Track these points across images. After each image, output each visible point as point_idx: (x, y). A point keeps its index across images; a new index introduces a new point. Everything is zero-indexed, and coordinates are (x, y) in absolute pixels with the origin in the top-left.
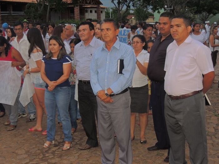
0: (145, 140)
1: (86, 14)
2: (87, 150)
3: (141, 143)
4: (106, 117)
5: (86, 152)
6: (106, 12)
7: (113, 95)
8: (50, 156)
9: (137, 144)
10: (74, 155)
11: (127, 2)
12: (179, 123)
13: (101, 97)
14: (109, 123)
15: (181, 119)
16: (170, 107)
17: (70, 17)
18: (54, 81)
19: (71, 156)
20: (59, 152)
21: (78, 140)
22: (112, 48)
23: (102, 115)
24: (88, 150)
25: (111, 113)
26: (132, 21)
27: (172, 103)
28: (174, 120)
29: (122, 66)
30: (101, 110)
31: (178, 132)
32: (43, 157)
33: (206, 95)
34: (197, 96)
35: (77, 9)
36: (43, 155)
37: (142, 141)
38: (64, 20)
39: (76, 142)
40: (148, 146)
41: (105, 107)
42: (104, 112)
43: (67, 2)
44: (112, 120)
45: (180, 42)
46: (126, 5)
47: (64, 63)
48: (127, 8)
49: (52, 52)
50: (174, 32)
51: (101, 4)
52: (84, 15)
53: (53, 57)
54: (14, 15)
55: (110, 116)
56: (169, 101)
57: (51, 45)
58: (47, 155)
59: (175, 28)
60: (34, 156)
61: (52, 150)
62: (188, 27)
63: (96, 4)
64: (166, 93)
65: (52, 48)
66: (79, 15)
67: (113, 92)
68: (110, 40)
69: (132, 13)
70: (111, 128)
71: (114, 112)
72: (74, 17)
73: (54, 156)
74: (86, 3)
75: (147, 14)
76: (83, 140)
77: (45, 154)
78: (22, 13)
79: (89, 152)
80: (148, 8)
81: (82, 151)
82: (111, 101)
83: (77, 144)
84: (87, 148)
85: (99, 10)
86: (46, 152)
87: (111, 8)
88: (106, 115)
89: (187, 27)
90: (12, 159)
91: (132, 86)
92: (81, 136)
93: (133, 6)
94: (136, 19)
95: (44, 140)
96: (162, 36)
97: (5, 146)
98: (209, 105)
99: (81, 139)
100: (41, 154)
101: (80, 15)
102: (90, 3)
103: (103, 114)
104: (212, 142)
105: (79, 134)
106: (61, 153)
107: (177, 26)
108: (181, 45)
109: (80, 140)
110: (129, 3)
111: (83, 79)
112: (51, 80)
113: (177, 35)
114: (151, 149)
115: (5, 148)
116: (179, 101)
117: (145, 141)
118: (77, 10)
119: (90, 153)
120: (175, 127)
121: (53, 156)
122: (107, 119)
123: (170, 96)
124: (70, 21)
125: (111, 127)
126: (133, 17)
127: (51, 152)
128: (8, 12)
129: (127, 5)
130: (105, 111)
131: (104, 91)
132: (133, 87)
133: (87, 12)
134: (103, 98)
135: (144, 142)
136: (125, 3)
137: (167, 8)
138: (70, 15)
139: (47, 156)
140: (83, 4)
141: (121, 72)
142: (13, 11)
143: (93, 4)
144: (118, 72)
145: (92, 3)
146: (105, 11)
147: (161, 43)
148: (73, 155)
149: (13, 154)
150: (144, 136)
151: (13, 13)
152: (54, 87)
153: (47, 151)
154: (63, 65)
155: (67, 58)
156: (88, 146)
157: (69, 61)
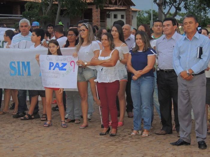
1: (108, 20)
6: (137, 18)
11: (176, 2)
13: (183, 76)
14: (187, 99)
18: (140, 71)
22: (193, 38)
25: (190, 90)
29: (201, 53)
35: (97, 11)
43: (85, 1)
44: (191, 96)
46: (175, 7)
47: (148, 55)
48: (176, 11)
49: (139, 45)
51: (133, 4)
52: (104, 22)
53: (139, 50)
55: (189, 93)
57: (137, 39)
63: (124, 5)
65: (139, 42)
67: (193, 72)
68: (192, 32)
71: (193, 89)
74: (111, 3)
75: (204, 20)
80: (207, 12)
85: (129, 15)
87: (146, 12)
88: (186, 93)
93: (186, 7)
102: (116, 4)
110: (179, 4)
112: (137, 70)
118: (96, 14)
122: (187, 96)
129: (177, 6)
133: (109, 16)
134: (185, 77)
136: (173, 5)
140: (106, 5)
141: (200, 57)
143: (121, 5)
144: (198, 57)
145: (119, 2)
146: (137, 15)
152: (139, 76)
154: (148, 57)
155: (151, 50)
156: (164, 132)
157: (153, 54)
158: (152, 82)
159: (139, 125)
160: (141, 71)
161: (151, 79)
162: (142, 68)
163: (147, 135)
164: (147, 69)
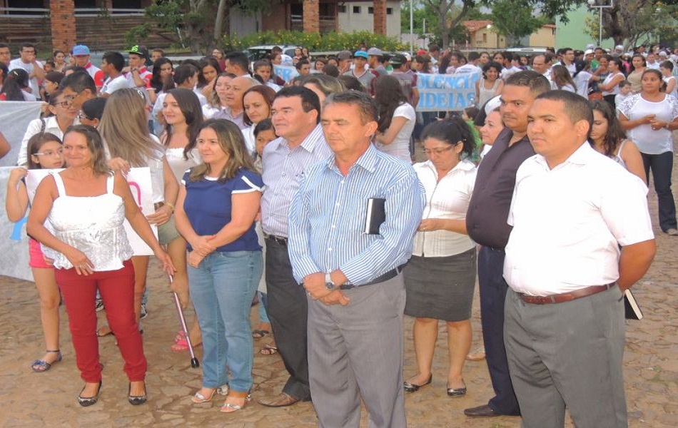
0: (463, 387)
1: (341, 17)
2: (284, 407)
3: (450, 394)
4: (328, 337)
5: (281, 413)
6: (402, 11)
7: (351, 287)
8: (173, 419)
9: (438, 396)
10: (246, 420)
12: (545, 363)
13: (313, 290)
14: (338, 353)
15: (549, 354)
16: (518, 319)
17: (289, 23)
18: (208, 237)
19: (236, 423)
20: (201, 410)
21: (264, 379)
23: (319, 333)
24: (288, 408)
26: (485, 35)
27: (525, 311)
28: (530, 354)
29: (379, 217)
30: (317, 321)
31: (542, 383)
32: (155, 423)
33: (628, 292)
34: (599, 297)
36: (154, 416)
37: (452, 391)
38: (269, 33)
39: (258, 384)
40: (469, 403)
41: (329, 314)
42: (323, 327)
44: (348, 346)
45: (554, 159)
47: (234, 192)
50: (536, 133)
52: (333, 19)
53: (208, 176)
54: (118, 19)
55: (341, 336)
56: (518, 306)
58: (165, 417)
59: (539, 123)
60: (126, 419)
61: (182, 402)
62: (578, 123)
64: (508, 286)
66: (317, 18)
67: (348, 281)
69: (485, 14)
70: (347, 364)
71: (352, 328)
72: (302, 23)
73: (186, 421)
76: (277, 380)
77: (161, 414)
78: (141, 12)
79: (289, 413)
81: (269, 411)
82: (343, 302)
83: (258, 389)
84: (284, 402)
86: (165, 407)
88: (330, 334)
89: (574, 123)
90: (64, 425)
91: (423, 255)
92: (273, 369)
94: (498, 31)
95: (163, 374)
96: (514, 132)
97: (46, 388)
98: (636, 318)
99: (274, 375)
100: (150, 414)
101: (321, 19)
103: (322, 330)
104: (667, 401)
105: (270, 363)
106: (208, 413)
107: (545, 120)
108: (556, 168)
109: (268, 379)
111: (277, 234)
113: (544, 143)
114: (474, 414)
115: (45, 392)
116: (545, 309)
117: (462, 389)
118: (311, 7)
119: (292, 417)
120: (533, 370)
121: (182, 421)
122: (335, 343)
123: (521, 294)
124: (289, 34)
125: (344, 362)
126: (489, 26)
127: (180, 410)
128: (99, 9)
130: (328, 324)
131: (322, 273)
132: (425, 256)
135: (458, 394)
137: (594, 5)
138: (289, 17)
139: (166, 421)
141: (375, 230)
142: (114, 7)
144: (367, 231)
146: (402, 7)
147: (508, 150)
148: (241, 420)
149: (69, 410)
150: (460, 377)
151: (114, 12)
153: (169, 404)
154: (233, 197)
155: (244, 178)
156: (288, 398)
157: (249, 187)
158: (250, 266)
159: (218, 373)
160: (211, 237)
161: (246, 258)
162: (214, 230)
163: (238, 407)
164: (230, 232)
